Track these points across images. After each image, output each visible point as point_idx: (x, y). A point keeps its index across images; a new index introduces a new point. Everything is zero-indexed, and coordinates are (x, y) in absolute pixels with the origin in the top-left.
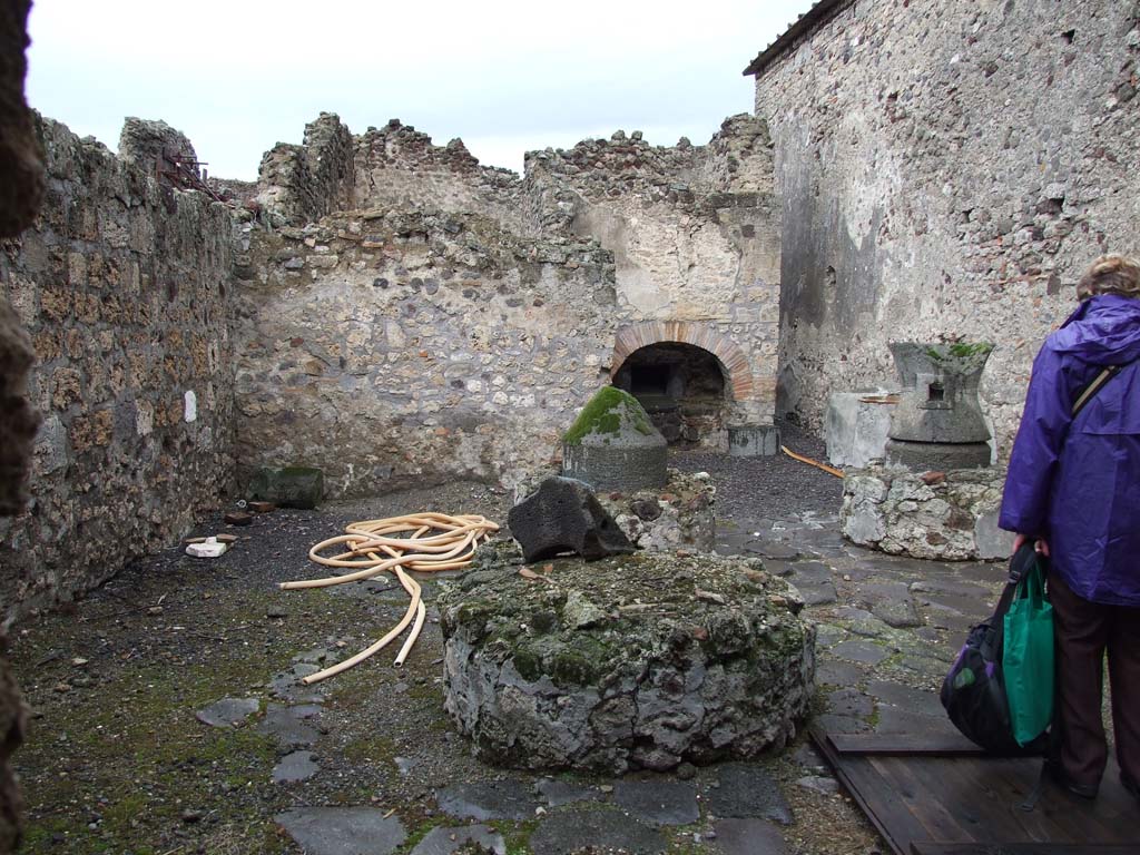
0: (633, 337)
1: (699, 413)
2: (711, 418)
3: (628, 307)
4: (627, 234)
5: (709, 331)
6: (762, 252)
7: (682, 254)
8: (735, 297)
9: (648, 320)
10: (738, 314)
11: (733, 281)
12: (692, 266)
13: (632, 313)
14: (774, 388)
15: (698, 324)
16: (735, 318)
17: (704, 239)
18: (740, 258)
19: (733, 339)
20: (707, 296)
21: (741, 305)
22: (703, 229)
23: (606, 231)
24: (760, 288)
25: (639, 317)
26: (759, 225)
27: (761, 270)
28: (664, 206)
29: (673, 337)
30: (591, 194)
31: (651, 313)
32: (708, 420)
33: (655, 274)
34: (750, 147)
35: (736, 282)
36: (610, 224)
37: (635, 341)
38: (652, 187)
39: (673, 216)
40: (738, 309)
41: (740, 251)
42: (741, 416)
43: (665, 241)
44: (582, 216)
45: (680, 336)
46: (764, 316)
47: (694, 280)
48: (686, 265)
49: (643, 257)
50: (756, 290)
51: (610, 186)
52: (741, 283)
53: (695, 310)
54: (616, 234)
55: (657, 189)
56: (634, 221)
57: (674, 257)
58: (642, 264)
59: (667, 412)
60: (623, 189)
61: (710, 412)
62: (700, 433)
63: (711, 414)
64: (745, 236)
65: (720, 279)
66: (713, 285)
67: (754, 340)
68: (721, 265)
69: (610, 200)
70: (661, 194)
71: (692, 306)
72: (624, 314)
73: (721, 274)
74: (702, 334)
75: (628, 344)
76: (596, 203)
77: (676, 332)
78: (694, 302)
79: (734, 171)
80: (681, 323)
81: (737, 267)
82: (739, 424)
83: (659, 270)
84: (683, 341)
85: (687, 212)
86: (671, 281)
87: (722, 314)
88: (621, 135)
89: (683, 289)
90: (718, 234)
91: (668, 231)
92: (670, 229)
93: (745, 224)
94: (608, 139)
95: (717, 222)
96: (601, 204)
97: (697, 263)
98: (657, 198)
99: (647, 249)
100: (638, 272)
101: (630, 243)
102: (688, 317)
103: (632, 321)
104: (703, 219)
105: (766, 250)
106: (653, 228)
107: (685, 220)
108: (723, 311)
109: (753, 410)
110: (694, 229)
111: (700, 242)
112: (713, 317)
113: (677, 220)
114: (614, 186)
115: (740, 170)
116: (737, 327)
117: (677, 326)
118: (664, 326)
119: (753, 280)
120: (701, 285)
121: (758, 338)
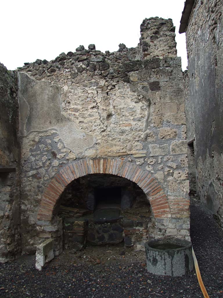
0: (69, 171)
1: (131, 225)
2: (141, 229)
3: (65, 150)
4: (61, 98)
5: (128, 164)
6: (167, 100)
7: (101, 107)
8: (147, 136)
9: (79, 159)
10: (151, 150)
11: (144, 124)
12: (109, 116)
13: (67, 154)
14: (187, 207)
15: (119, 159)
16: (148, 153)
17: (118, 94)
18: (149, 106)
19: (148, 169)
20: (124, 137)
21: (154, 142)
22: (117, 87)
23: (46, 97)
24: (169, 128)
25: (72, 156)
26: (163, 80)
27: (169, 114)
28: (86, 75)
29: (99, 170)
30: (36, 74)
31: (81, 153)
32: (139, 230)
33: (82, 124)
34: (156, 33)
35: (147, 126)
36: (48, 92)
37: (71, 175)
38: (77, 63)
39: (93, 81)
40: (150, 146)
41: (149, 100)
42: (160, 230)
43: (89, 99)
44: (30, 89)
45: (105, 169)
46: (173, 150)
47: (112, 125)
48: (105, 115)
49: (74, 113)
50: (165, 130)
51: (49, 66)
52: (152, 125)
53: (115, 149)
54: (53, 98)
55: (81, 64)
56: (66, 88)
57: (95, 110)
58: (72, 118)
59: (112, 222)
60: (57, 67)
61: (140, 224)
62: (133, 240)
63: (142, 226)
64: (152, 90)
65: (133, 123)
66: (127, 128)
67: (167, 169)
68: (133, 112)
69: (49, 76)
70: (84, 66)
71: (112, 145)
72: (62, 155)
73: (134, 120)
74: (123, 166)
75: (65, 176)
76: (40, 79)
77: (101, 166)
78: (114, 142)
79: (147, 50)
80: (105, 159)
81: (146, 113)
82: (159, 237)
83: (85, 121)
84: (107, 172)
85: (104, 77)
86: (94, 128)
87: (138, 150)
89: (103, 133)
90: (129, 90)
91: (89, 92)
92: (92, 90)
93: (152, 80)
95: (128, 81)
96: (43, 80)
97: (113, 113)
98: (81, 70)
99: (75, 107)
100: (70, 123)
101: (63, 105)
102: (110, 154)
103: (68, 160)
104: (116, 80)
105: (171, 99)
106: (79, 91)
107: (102, 82)
108: (138, 148)
109: (170, 225)
110: (109, 88)
111: (115, 97)
112: (129, 153)
113: (97, 84)
114: (51, 66)
115: (150, 50)
116: (151, 160)
117: (102, 161)
118: (91, 162)
119: (161, 123)
120: (118, 130)
121: (169, 167)
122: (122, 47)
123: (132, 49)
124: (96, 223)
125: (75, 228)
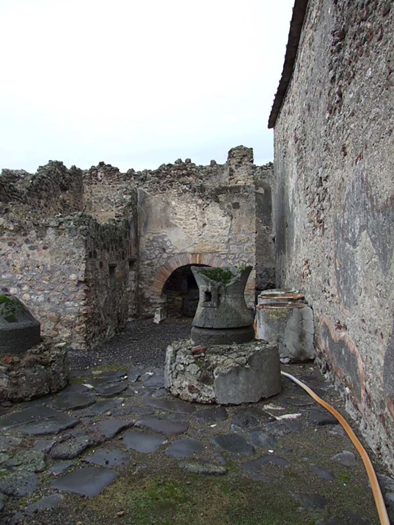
0: (175, 261)
3: (172, 247)
4: (170, 210)
5: (216, 258)
6: (244, 216)
7: (199, 219)
8: (229, 240)
9: (182, 253)
10: (231, 249)
11: (228, 232)
12: (204, 225)
13: (174, 250)
14: (253, 288)
15: (209, 255)
16: (230, 251)
17: (211, 211)
18: (232, 219)
19: (229, 262)
20: (214, 240)
21: (233, 244)
22: (210, 206)
23: (159, 208)
24: (244, 235)
25: (177, 251)
26: (242, 202)
27: (244, 225)
28: (188, 195)
29: (196, 261)
30: (151, 191)
31: (184, 249)
33: (185, 230)
34: (240, 163)
35: (229, 233)
36: (161, 205)
37: (176, 264)
38: (182, 186)
39: (194, 200)
40: (231, 246)
41: (232, 216)
43: (190, 213)
44: (147, 202)
45: (200, 261)
46: (246, 249)
47: (206, 232)
48: (201, 224)
49: (179, 221)
50: (242, 236)
51: (161, 186)
52: (233, 232)
53: (207, 247)
54: (164, 210)
55: (185, 186)
56: (173, 203)
57: (195, 220)
58: (178, 225)
60: (167, 187)
64: (234, 208)
65: (220, 231)
66: (216, 234)
67: (242, 262)
68: (220, 223)
69: (161, 193)
70: (187, 189)
71: (205, 245)
72: (170, 250)
73: (221, 228)
74: (212, 260)
75: (172, 265)
76: (154, 195)
77: (198, 259)
78: (207, 243)
79: (232, 175)
80: (200, 254)
81: (229, 224)
83: (187, 227)
84: (201, 263)
85: (201, 197)
86: (193, 233)
87: (222, 249)
88: (180, 160)
89: (200, 237)
90: (218, 208)
91: (191, 207)
92: (192, 207)
93: (234, 201)
94: (173, 163)
95: (218, 201)
96: (157, 196)
97: (207, 223)
98: (185, 191)
99: (180, 217)
100: (176, 229)
101: (171, 215)
102: (204, 251)
103: (174, 254)
104: (210, 200)
105: (246, 215)
106: (183, 206)
107: (200, 201)
108: (223, 247)
110: (205, 205)
111: (208, 212)
112: (217, 250)
113: (196, 202)
114: (163, 186)
115: (235, 175)
116: (231, 255)
117: (198, 256)
118: (191, 256)
119: (239, 231)
120: (210, 235)
121: (243, 261)
122: (213, 163)
123: (221, 166)
124: (190, 300)
125: (176, 302)
